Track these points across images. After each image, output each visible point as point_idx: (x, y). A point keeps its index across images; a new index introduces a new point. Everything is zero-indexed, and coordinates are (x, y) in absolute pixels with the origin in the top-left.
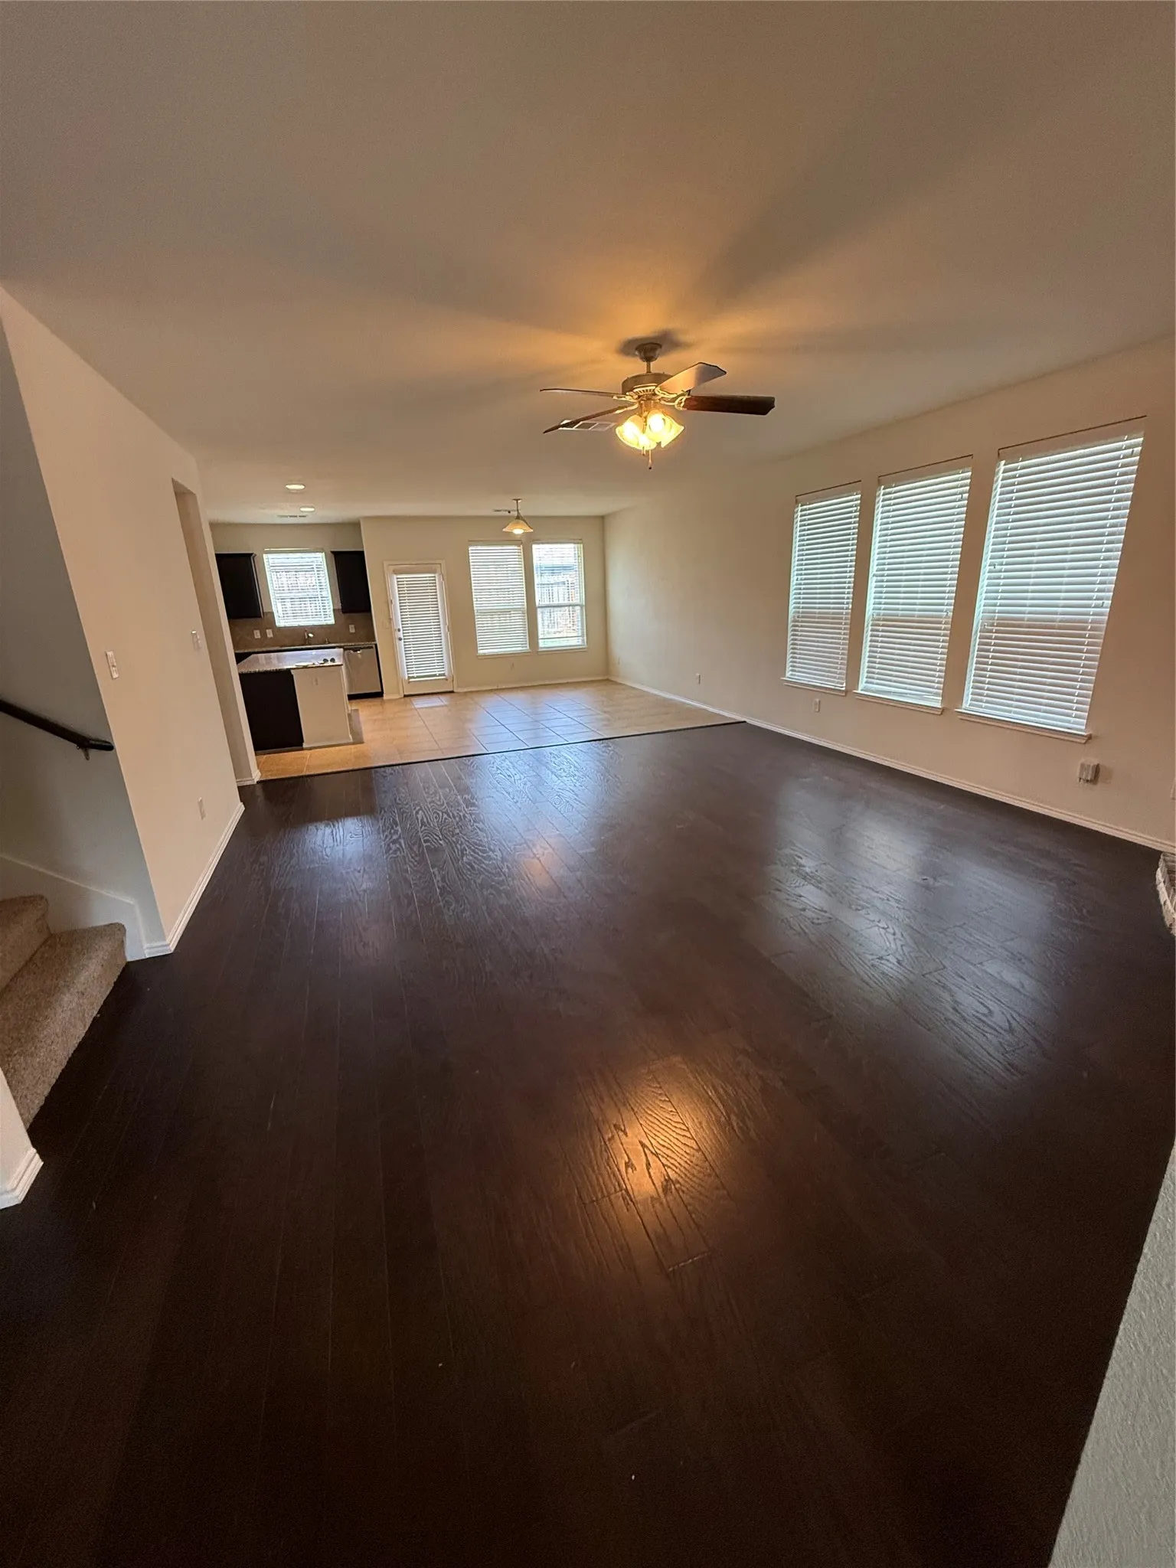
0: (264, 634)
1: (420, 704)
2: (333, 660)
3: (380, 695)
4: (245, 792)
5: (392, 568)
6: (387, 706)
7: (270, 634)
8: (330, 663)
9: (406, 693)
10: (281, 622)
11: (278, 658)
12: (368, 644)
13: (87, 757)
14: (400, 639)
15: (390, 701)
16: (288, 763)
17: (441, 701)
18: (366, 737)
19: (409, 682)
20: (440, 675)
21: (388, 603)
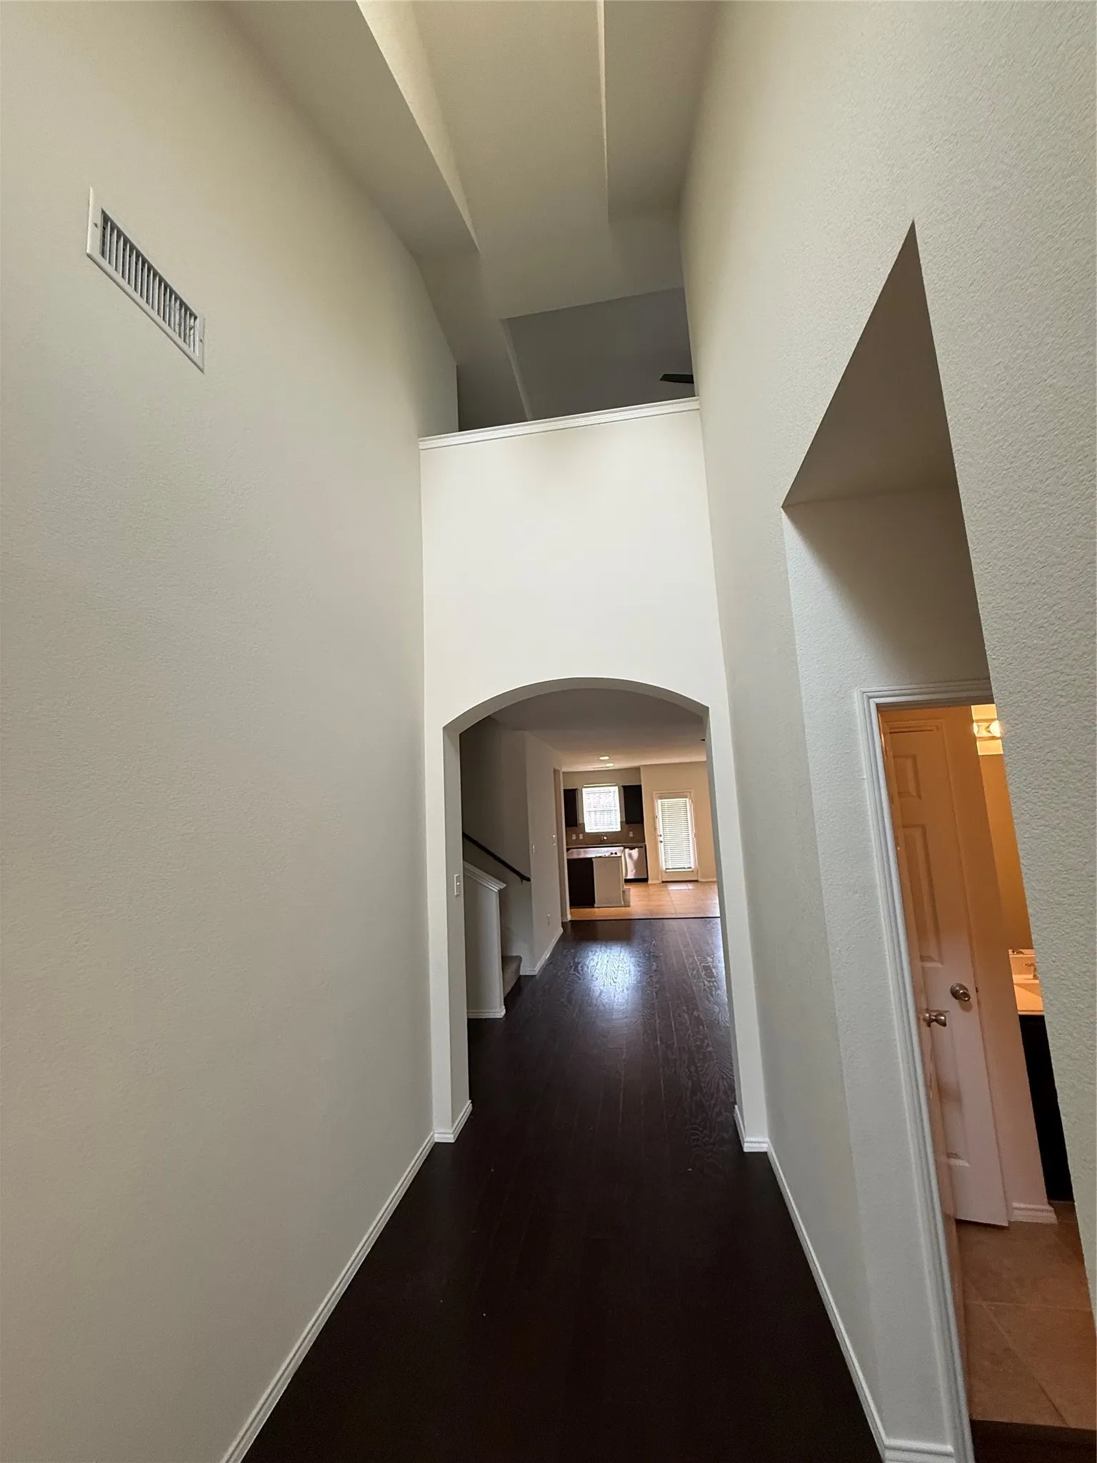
0: (578, 837)
1: (673, 887)
2: (616, 853)
3: (645, 880)
4: (564, 925)
5: (658, 795)
6: (650, 887)
7: (581, 837)
8: (614, 855)
9: (664, 880)
10: (588, 830)
11: (585, 852)
12: (640, 844)
13: (522, 882)
14: (661, 842)
15: (652, 884)
16: (585, 913)
17: (690, 886)
18: (632, 904)
19: (666, 872)
20: (688, 868)
21: (655, 818)
